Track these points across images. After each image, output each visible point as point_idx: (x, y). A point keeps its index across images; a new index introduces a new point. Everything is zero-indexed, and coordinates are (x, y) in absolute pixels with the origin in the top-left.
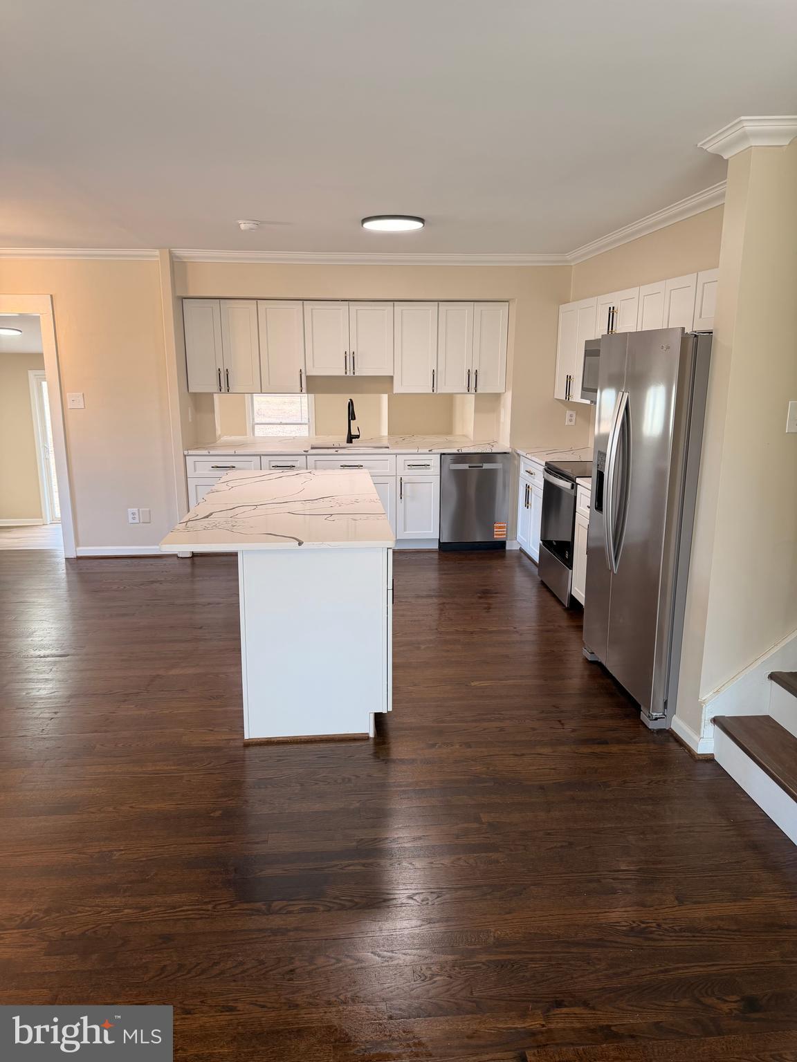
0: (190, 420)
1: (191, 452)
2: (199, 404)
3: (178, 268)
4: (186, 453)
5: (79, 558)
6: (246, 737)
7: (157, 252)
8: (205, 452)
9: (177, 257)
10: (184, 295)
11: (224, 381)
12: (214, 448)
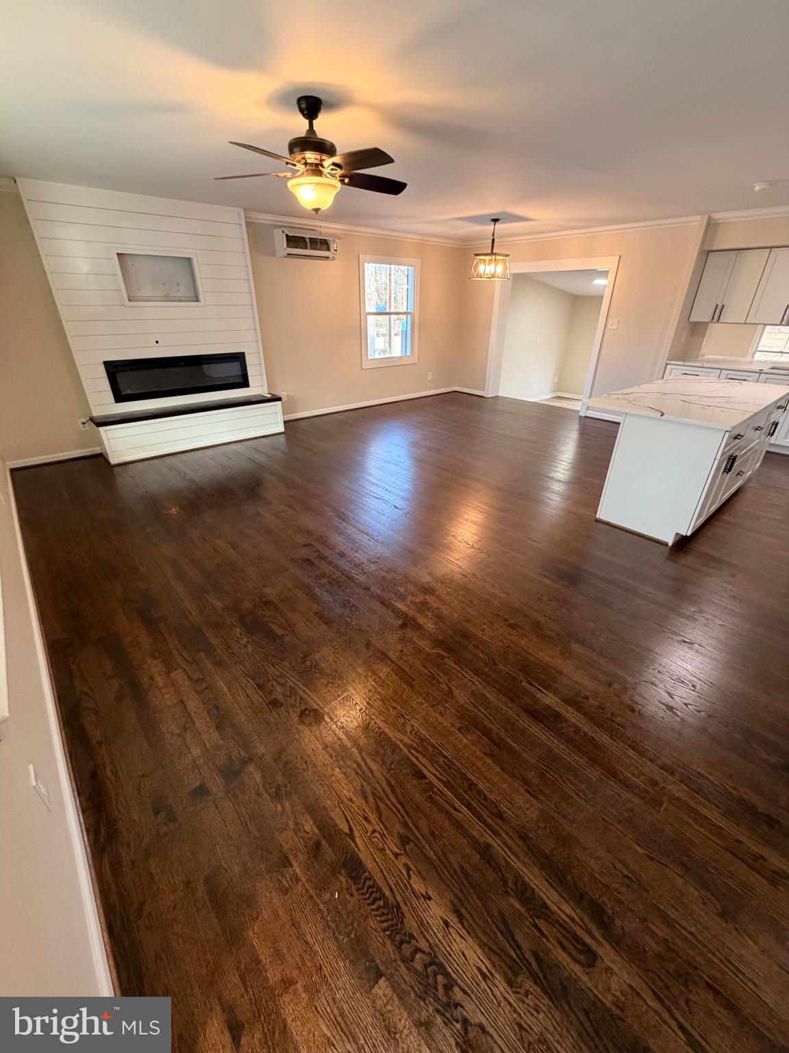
0: (683, 340)
1: (672, 362)
2: (695, 330)
3: (711, 227)
4: (668, 362)
5: (586, 417)
6: (597, 516)
7: (699, 218)
8: (681, 363)
9: (714, 220)
10: (709, 249)
11: (718, 313)
12: (696, 361)
